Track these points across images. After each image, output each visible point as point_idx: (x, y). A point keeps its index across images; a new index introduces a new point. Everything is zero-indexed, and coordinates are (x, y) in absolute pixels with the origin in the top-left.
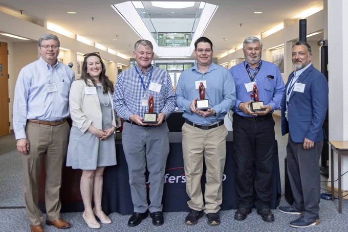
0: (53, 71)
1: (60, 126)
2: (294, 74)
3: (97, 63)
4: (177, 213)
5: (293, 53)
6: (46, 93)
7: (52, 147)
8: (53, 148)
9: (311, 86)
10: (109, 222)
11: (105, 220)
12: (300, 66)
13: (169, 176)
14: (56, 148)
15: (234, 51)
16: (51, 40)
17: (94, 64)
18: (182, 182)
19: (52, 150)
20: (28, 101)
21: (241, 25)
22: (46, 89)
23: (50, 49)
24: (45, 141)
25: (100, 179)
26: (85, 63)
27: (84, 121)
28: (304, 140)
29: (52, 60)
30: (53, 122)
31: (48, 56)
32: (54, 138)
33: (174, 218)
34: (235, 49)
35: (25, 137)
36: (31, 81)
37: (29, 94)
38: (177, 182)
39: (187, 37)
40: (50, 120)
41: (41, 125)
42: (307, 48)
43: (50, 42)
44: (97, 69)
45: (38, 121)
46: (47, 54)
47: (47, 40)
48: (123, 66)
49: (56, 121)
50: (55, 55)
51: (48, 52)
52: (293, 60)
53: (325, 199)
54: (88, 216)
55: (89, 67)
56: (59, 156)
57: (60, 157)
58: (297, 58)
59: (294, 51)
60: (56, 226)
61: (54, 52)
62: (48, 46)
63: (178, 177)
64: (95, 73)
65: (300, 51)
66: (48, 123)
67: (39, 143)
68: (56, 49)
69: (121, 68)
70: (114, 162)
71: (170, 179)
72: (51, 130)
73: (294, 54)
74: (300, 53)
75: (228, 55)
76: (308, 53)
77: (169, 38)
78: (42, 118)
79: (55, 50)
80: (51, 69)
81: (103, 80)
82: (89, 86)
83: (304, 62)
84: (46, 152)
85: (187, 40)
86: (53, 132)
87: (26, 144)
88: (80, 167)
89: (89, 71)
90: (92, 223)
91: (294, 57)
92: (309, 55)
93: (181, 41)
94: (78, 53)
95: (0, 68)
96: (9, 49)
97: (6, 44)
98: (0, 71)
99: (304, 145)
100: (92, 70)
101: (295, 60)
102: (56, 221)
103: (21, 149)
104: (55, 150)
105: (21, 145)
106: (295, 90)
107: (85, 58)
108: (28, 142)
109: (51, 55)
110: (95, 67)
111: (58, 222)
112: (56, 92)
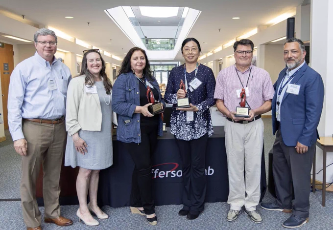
1: (61, 124)
2: (287, 72)
3: (97, 60)
4: (167, 206)
7: (53, 145)
8: (54, 147)
10: (106, 217)
12: (293, 65)
13: (159, 171)
14: (57, 146)
15: (212, 54)
16: (49, 36)
17: (95, 60)
18: (172, 176)
19: (52, 148)
21: (220, 29)
23: (48, 45)
24: (47, 140)
25: (96, 177)
26: (85, 60)
28: (297, 143)
29: (50, 57)
31: (46, 53)
32: (56, 137)
33: (164, 211)
34: (213, 52)
35: (23, 137)
38: (167, 176)
39: (171, 42)
40: (52, 119)
41: (43, 124)
42: (300, 45)
43: (48, 38)
44: (98, 66)
45: (39, 121)
46: (43, 50)
47: (44, 35)
48: (117, 66)
49: (57, 120)
50: (53, 51)
51: (46, 48)
52: (285, 59)
54: (82, 213)
55: (89, 63)
57: (61, 155)
58: (289, 56)
59: (286, 49)
60: (56, 224)
61: (52, 48)
62: (44, 42)
63: (167, 172)
64: (96, 70)
65: (293, 48)
66: (49, 121)
67: (42, 142)
69: (115, 68)
71: (160, 174)
72: (53, 128)
73: (286, 52)
74: (293, 51)
75: (207, 57)
76: (302, 50)
77: (155, 43)
80: (50, 67)
83: (297, 60)
85: (171, 45)
86: (55, 130)
89: (89, 68)
91: (286, 56)
92: (302, 52)
93: (166, 46)
94: (77, 55)
95: (6, 67)
96: (15, 50)
97: (11, 46)
98: (6, 70)
99: (298, 149)
100: (92, 66)
101: (287, 59)
102: (57, 219)
103: (20, 150)
104: (56, 148)
105: (19, 146)
106: (288, 92)
107: (85, 54)
108: (26, 142)
109: (49, 52)
110: (96, 64)
111: (59, 219)
112: (56, 89)
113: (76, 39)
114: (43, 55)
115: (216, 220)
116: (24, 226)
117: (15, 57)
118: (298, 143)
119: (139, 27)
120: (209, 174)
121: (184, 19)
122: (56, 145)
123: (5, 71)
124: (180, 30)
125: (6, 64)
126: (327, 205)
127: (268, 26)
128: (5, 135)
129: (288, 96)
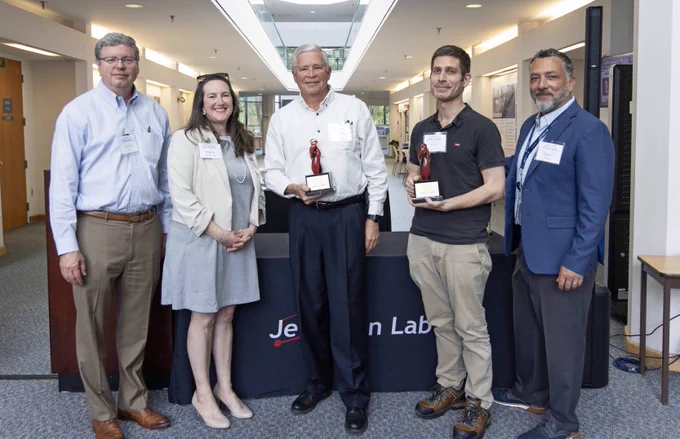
0: (128, 110)
1: (147, 222)
2: (537, 120)
3: (223, 95)
5: (532, 74)
6: (117, 156)
7: (132, 265)
8: (135, 268)
9: (577, 150)
10: (248, 415)
11: (239, 411)
12: (549, 104)
14: (140, 267)
15: (422, 79)
16: (121, 46)
17: (219, 96)
19: (131, 271)
20: (80, 172)
21: (439, 30)
22: (118, 148)
23: (119, 64)
24: (120, 255)
25: (226, 329)
26: (199, 95)
27: (197, 213)
28: (559, 269)
29: (124, 88)
30: (132, 215)
31: (116, 81)
32: (136, 248)
34: (423, 75)
35: (76, 248)
36: (86, 131)
37: (82, 159)
39: (337, 54)
40: (129, 212)
41: (111, 222)
42: (564, 64)
43: (119, 50)
44: (224, 107)
45: (105, 214)
46: (112, 75)
47: (112, 45)
49: (140, 214)
50: (130, 77)
51: (115, 71)
52: (532, 92)
53: (626, 370)
54: (203, 402)
55: (208, 102)
56: (146, 284)
57: (148, 286)
58: (542, 85)
59: (535, 71)
60: (139, 424)
61: (128, 71)
62: (114, 59)
64: (220, 116)
65: (550, 70)
66: (124, 217)
67: (109, 258)
68: (133, 65)
70: (254, 296)
72: (131, 231)
73: (534, 78)
74: (549, 75)
75: (410, 86)
76: (567, 74)
78: (113, 208)
79: (130, 66)
80: (124, 107)
81: (233, 129)
82: (208, 141)
83: (557, 95)
84: (120, 277)
85: (337, 60)
86: (134, 235)
87: (80, 263)
88: (188, 306)
89: (207, 110)
90: (213, 418)
91: (535, 85)
92: (568, 79)
94: (147, 81)
95: (8, 106)
96: (24, 72)
97: (18, 64)
98: (9, 112)
99: (561, 283)
100: (213, 108)
101: (537, 92)
102: (140, 413)
103: (70, 274)
104: (137, 271)
105: (68, 266)
106: (538, 158)
107: (200, 83)
108: (83, 259)
109: (121, 79)
110: (221, 103)
111: (144, 414)
112: (136, 153)
113: (147, 49)
114: (111, 85)
115: (436, 429)
116: (44, 431)
117: (24, 86)
118: (563, 268)
119: (270, 24)
120: (421, 331)
121: (364, 8)
122: (136, 265)
123: (6, 115)
124: (357, 32)
125: (7, 100)
126: (671, 401)
127: (541, 21)
128: (5, 243)
129: (539, 167)
